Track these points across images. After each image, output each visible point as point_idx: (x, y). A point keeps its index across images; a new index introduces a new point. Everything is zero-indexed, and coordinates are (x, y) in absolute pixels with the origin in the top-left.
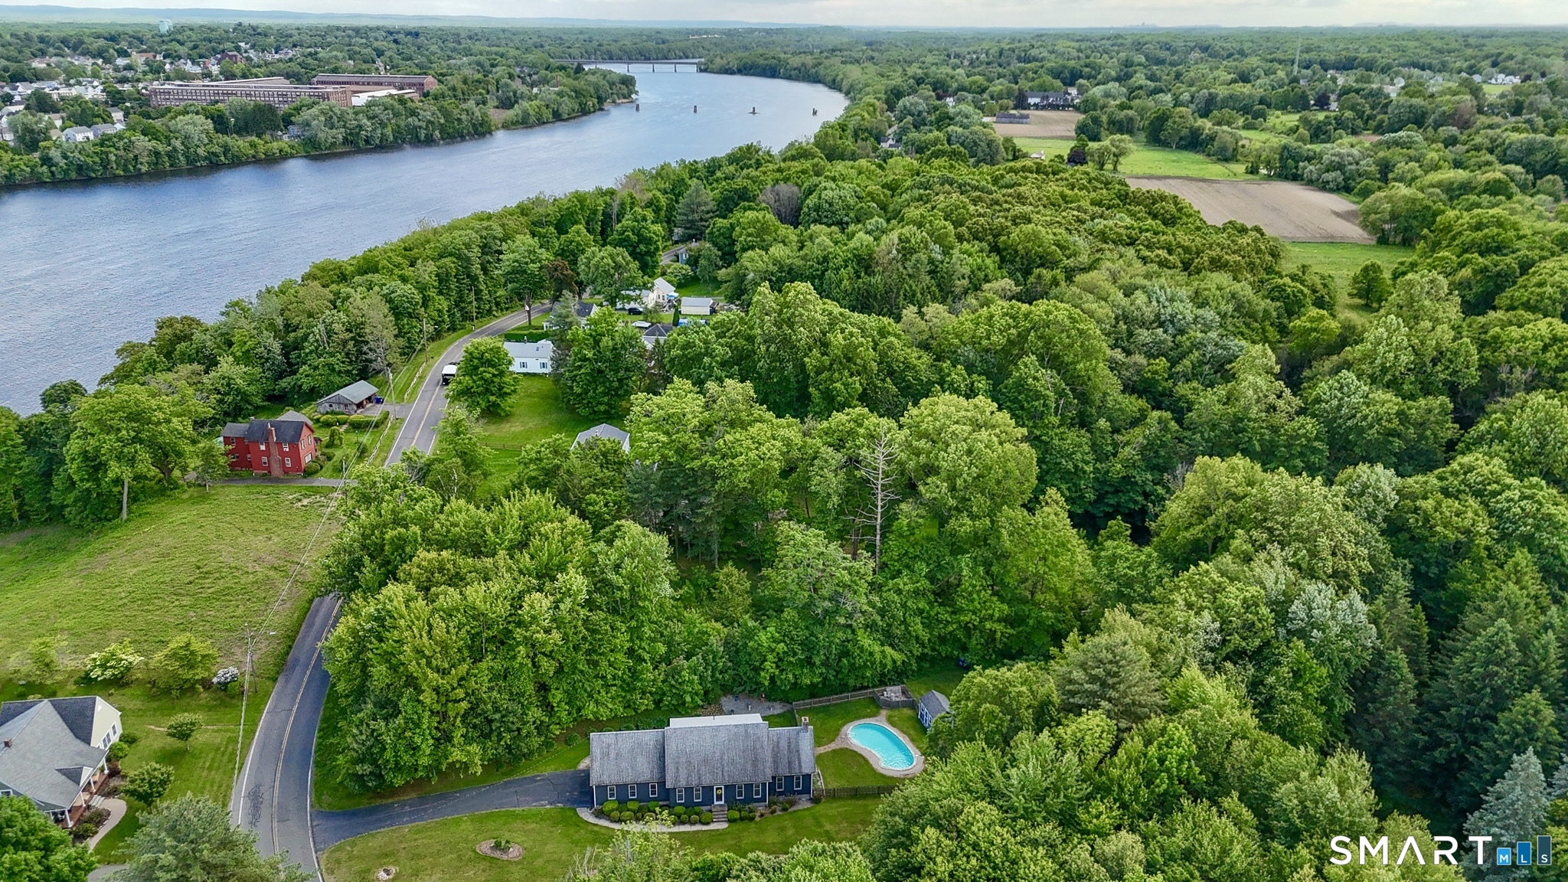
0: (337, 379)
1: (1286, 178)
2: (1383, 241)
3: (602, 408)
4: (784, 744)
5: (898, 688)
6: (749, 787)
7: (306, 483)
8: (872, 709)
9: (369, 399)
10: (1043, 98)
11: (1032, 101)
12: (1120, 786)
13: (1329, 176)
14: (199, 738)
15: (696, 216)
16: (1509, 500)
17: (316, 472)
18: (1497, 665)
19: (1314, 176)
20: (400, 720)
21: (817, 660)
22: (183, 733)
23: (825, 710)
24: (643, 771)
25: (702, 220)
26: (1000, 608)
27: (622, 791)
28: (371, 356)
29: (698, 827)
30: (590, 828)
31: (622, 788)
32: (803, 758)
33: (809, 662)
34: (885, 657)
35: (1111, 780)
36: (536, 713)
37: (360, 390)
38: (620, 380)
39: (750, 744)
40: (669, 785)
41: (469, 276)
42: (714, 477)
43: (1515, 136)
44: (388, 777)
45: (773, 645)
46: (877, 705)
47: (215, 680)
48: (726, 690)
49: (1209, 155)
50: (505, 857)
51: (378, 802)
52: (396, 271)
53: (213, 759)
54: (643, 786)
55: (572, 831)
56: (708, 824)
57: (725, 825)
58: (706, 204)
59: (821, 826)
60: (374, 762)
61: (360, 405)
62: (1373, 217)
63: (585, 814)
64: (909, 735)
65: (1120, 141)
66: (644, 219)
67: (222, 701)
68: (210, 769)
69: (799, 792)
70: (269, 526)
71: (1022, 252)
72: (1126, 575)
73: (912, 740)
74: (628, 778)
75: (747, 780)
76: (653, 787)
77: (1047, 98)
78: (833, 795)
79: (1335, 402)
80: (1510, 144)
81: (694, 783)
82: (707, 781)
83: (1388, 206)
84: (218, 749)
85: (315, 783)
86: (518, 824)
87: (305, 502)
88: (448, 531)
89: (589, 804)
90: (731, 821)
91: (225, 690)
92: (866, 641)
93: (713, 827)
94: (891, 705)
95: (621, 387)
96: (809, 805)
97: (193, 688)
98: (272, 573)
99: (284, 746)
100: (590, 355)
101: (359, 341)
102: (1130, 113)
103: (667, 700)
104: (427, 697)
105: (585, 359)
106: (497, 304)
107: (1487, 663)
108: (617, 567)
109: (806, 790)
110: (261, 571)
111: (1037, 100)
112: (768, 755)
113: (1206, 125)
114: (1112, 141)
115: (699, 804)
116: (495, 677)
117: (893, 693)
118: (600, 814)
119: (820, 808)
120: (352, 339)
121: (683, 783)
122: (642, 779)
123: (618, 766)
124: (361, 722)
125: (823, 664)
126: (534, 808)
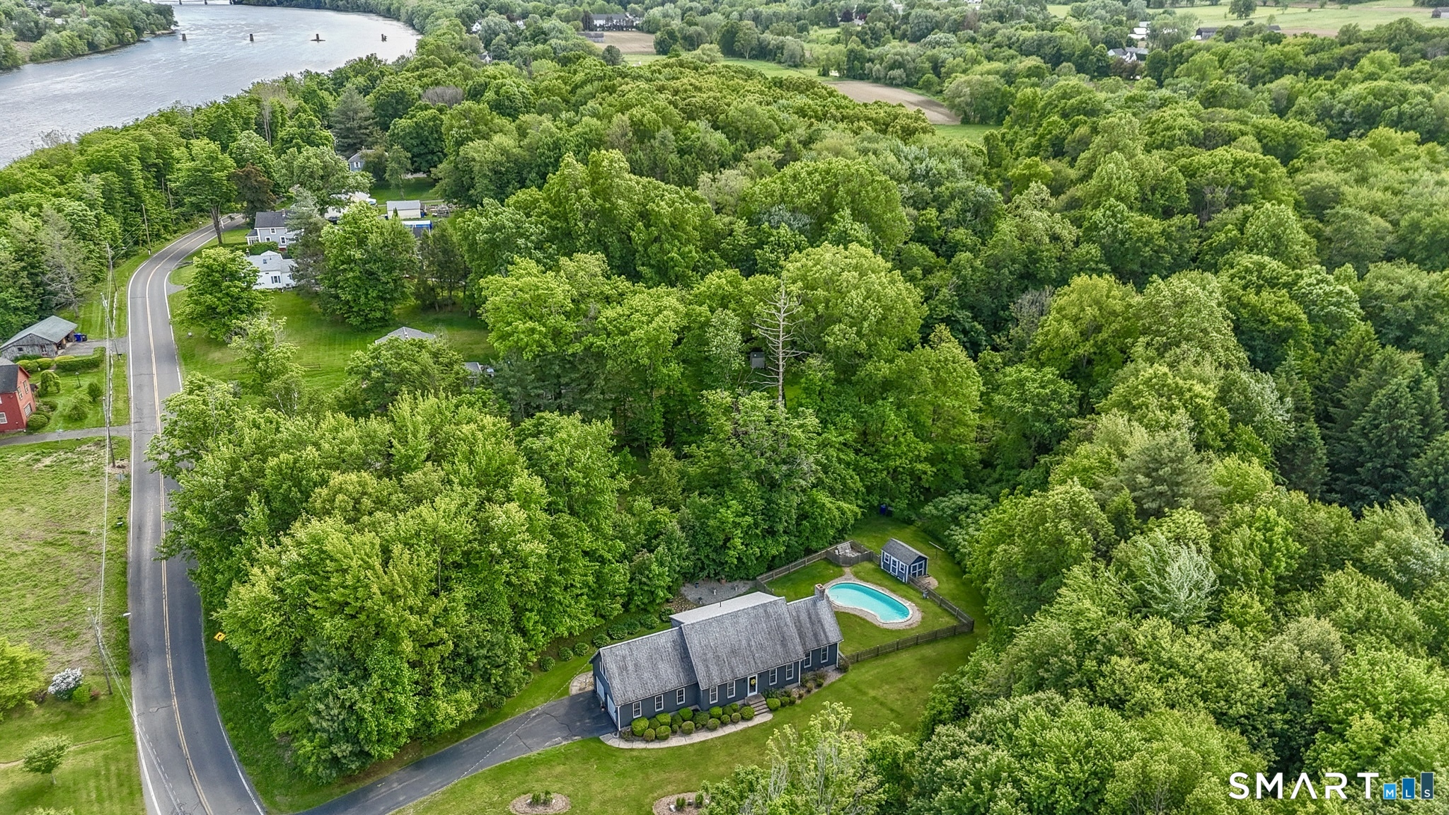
0: (13, 319)
1: (854, 78)
2: (966, 121)
3: (378, 314)
4: (804, 616)
5: (846, 545)
6: (782, 669)
7: (35, 440)
8: (832, 570)
9: (67, 338)
10: (608, 20)
11: (598, 22)
12: (1244, 574)
13: (897, 73)
14: (66, 766)
15: (355, 124)
16: (1309, 285)
17: (44, 425)
18: (1399, 418)
19: (882, 74)
20: (376, 681)
21: (781, 528)
22: (45, 764)
23: (787, 578)
24: (669, 677)
25: (360, 127)
26: (925, 449)
27: (649, 707)
28: (55, 286)
29: (741, 726)
30: (628, 754)
31: (648, 701)
32: (827, 626)
33: (771, 532)
34: (843, 513)
35: (1236, 571)
36: (517, 642)
37: (54, 327)
38: (395, 281)
39: (774, 624)
40: (703, 686)
41: (131, 194)
42: (600, 356)
43: (1026, 34)
44: (375, 751)
45: (737, 520)
46: (836, 563)
47: (51, 689)
48: (689, 577)
49: (780, 62)
50: (550, 811)
51: (353, 787)
52: (47, 189)
53: (97, 788)
54: (669, 695)
55: (610, 764)
56: (750, 719)
57: (769, 717)
58: (363, 110)
59: (865, 694)
60: (353, 739)
61: (60, 345)
62: (958, 100)
63: (614, 742)
64: (886, 587)
65: (710, 50)
66: (311, 124)
67: (69, 714)
68: (100, 801)
69: (826, 664)
70: (15, 495)
71: (743, 128)
72: (1038, 394)
73: (893, 591)
74: (654, 688)
75: (780, 662)
76: (680, 693)
77: (611, 19)
78: (858, 659)
79: (1110, 229)
80: (1024, 42)
81: (729, 678)
82: (741, 672)
83: (967, 90)
84: (97, 775)
85: (256, 785)
86: (542, 772)
87: (47, 461)
88: (342, 451)
89: (612, 727)
90: (771, 710)
91: (70, 698)
92: (823, 498)
93: (758, 720)
94: (850, 562)
95: (396, 290)
96: (838, 676)
97: (20, 705)
98: (49, 550)
99: (186, 750)
100: (358, 256)
101: (33, 270)
102: (699, 28)
103: (637, 600)
104: (407, 646)
105: (350, 260)
106: (165, 227)
107: (1390, 419)
108: (570, 463)
109: (832, 661)
110: (34, 551)
111: (602, 22)
112: (792, 631)
113: (768, 37)
114: (703, 50)
115: (734, 700)
116: (472, 606)
117: (844, 549)
118: (633, 736)
119: (852, 675)
120: (24, 269)
121: (717, 681)
122: (669, 687)
123: (640, 678)
124: (326, 693)
125: (785, 532)
126: (548, 747)
